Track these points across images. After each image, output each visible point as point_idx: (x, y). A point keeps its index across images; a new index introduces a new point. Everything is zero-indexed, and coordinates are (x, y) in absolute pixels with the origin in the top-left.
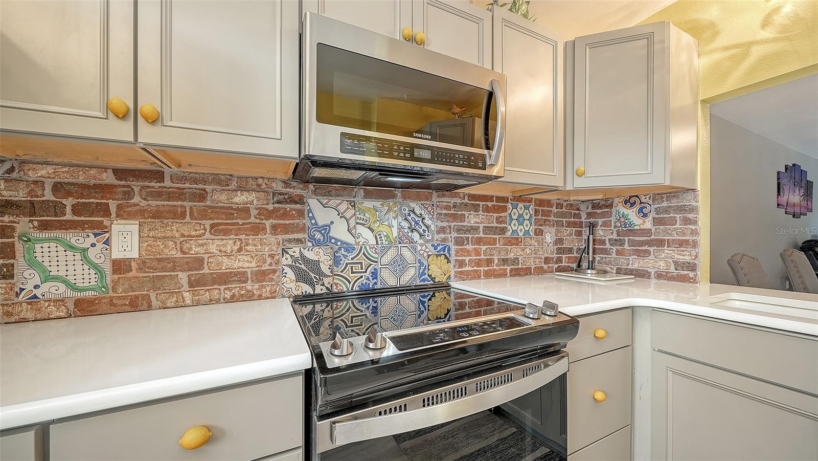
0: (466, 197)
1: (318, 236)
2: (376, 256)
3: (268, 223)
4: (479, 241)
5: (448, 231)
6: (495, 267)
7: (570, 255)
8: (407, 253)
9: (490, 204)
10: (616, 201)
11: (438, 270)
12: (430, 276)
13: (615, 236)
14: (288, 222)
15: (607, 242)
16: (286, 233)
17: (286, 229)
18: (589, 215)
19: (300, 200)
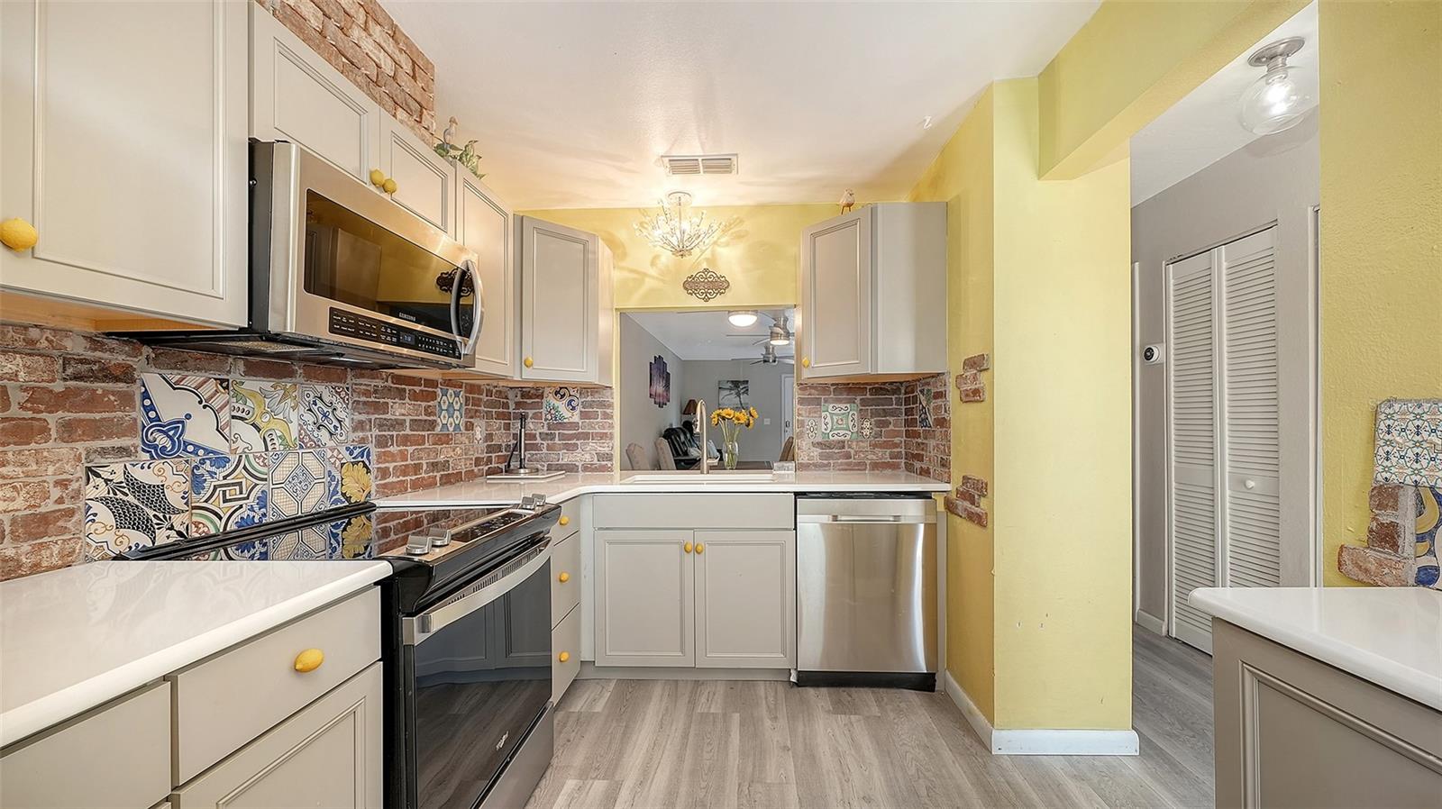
0: (390, 379)
1: (162, 440)
2: (265, 470)
3: (52, 419)
4: (406, 440)
5: (368, 427)
6: (423, 475)
7: (500, 454)
8: (311, 462)
9: (417, 389)
10: (547, 391)
11: (355, 486)
12: (344, 495)
13: (545, 430)
14: (98, 416)
15: (538, 436)
16: (94, 438)
17: (95, 430)
18: (518, 405)
19: (126, 375)
